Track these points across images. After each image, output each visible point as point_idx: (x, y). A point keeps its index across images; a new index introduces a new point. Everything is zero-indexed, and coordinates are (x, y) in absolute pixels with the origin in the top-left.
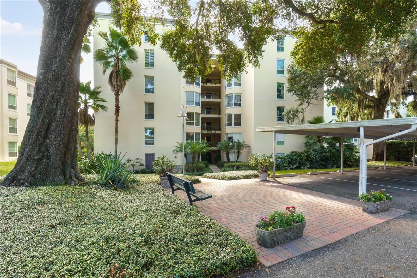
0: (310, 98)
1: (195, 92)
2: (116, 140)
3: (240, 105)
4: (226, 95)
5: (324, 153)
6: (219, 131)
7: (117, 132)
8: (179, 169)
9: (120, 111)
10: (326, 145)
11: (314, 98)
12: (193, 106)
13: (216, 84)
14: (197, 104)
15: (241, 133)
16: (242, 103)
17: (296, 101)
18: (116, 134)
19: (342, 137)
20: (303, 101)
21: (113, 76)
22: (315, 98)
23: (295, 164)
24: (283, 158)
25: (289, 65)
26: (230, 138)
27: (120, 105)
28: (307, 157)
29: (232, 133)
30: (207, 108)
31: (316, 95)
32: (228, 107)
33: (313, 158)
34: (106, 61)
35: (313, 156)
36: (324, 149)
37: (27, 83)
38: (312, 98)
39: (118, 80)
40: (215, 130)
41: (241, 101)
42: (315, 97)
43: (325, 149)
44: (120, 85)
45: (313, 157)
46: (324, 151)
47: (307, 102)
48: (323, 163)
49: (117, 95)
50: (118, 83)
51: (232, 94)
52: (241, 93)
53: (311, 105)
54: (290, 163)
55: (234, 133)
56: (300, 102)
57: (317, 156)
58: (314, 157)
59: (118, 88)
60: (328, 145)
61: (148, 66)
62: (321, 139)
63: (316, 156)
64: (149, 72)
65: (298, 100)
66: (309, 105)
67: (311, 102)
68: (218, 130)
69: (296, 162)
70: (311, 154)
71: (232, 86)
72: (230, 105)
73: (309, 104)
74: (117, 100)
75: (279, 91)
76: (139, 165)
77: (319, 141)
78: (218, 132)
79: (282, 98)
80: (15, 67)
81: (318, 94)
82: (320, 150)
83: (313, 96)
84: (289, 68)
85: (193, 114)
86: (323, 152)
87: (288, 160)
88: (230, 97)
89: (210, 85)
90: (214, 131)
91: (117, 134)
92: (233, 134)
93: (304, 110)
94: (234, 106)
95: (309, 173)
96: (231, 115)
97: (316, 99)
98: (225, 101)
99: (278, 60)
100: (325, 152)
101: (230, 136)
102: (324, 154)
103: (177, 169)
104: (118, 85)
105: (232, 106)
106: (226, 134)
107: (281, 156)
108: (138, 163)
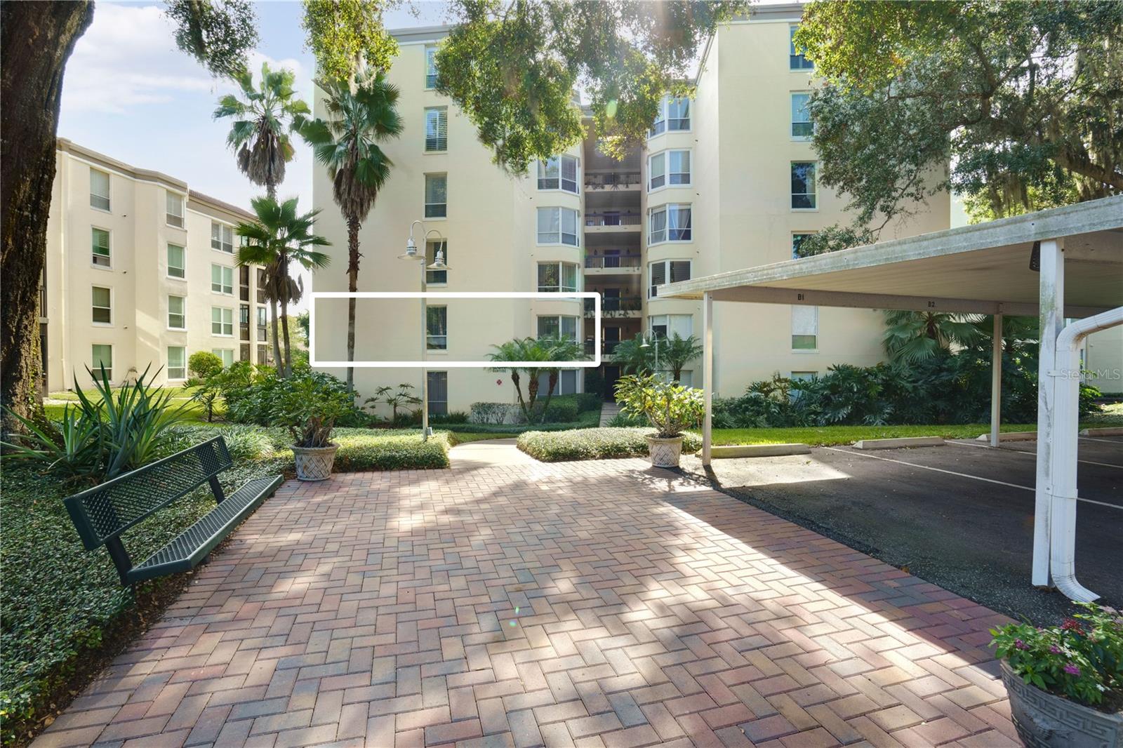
0: (894, 194)
1: (563, 208)
2: (351, 337)
3: (687, 235)
4: (649, 209)
5: (945, 373)
6: (635, 312)
7: (352, 317)
8: (503, 414)
9: (360, 266)
10: (955, 348)
11: (908, 195)
12: (556, 244)
13: (627, 187)
14: (569, 239)
15: (691, 315)
16: (692, 229)
17: (847, 209)
18: (350, 324)
19: (998, 313)
20: (873, 208)
21: (344, 180)
22: (912, 195)
23: (843, 405)
24: (806, 387)
25: (816, 94)
26: (661, 331)
27: (360, 250)
28: (886, 384)
29: (665, 315)
30: (607, 252)
31: (917, 184)
32: (654, 244)
33: (903, 386)
34: (328, 144)
35: (904, 383)
36: (947, 358)
37: (212, 220)
38: (902, 196)
39: (353, 188)
40: (624, 308)
41: (689, 225)
42: (912, 189)
43: (949, 361)
44: (358, 200)
45: (906, 384)
46: (946, 366)
47: (883, 209)
48: (941, 405)
49: (354, 226)
50: (352, 194)
51: (665, 205)
52: (689, 201)
53: (896, 217)
54: (826, 402)
55: (671, 315)
56: (861, 211)
57: (920, 383)
58: (909, 386)
59: (354, 208)
60: (963, 348)
61: (434, 149)
62: (938, 326)
63: (914, 382)
64: (436, 162)
65: (854, 205)
66: (890, 217)
67: (898, 206)
68: (632, 309)
69: (847, 399)
70: (898, 375)
71: (664, 184)
72: (658, 237)
73: (889, 212)
74: (353, 239)
75: (798, 185)
76: (408, 402)
77: (932, 334)
78: (632, 314)
79: (811, 207)
80: (182, 187)
81: (921, 181)
82: (930, 364)
83: (904, 190)
84: (816, 103)
85: (558, 266)
86: (941, 370)
87: (821, 392)
88: (659, 215)
89: (612, 190)
90: (622, 312)
91: (354, 323)
92: (668, 317)
93: (875, 234)
94: (670, 239)
95: (860, 444)
96: (663, 264)
97: (917, 199)
98: (647, 227)
99: (793, 96)
100: (950, 370)
101: (658, 323)
102: (945, 377)
103: (500, 414)
104: (353, 201)
105: (665, 239)
106: (649, 317)
107: (801, 380)
108: (404, 395)
